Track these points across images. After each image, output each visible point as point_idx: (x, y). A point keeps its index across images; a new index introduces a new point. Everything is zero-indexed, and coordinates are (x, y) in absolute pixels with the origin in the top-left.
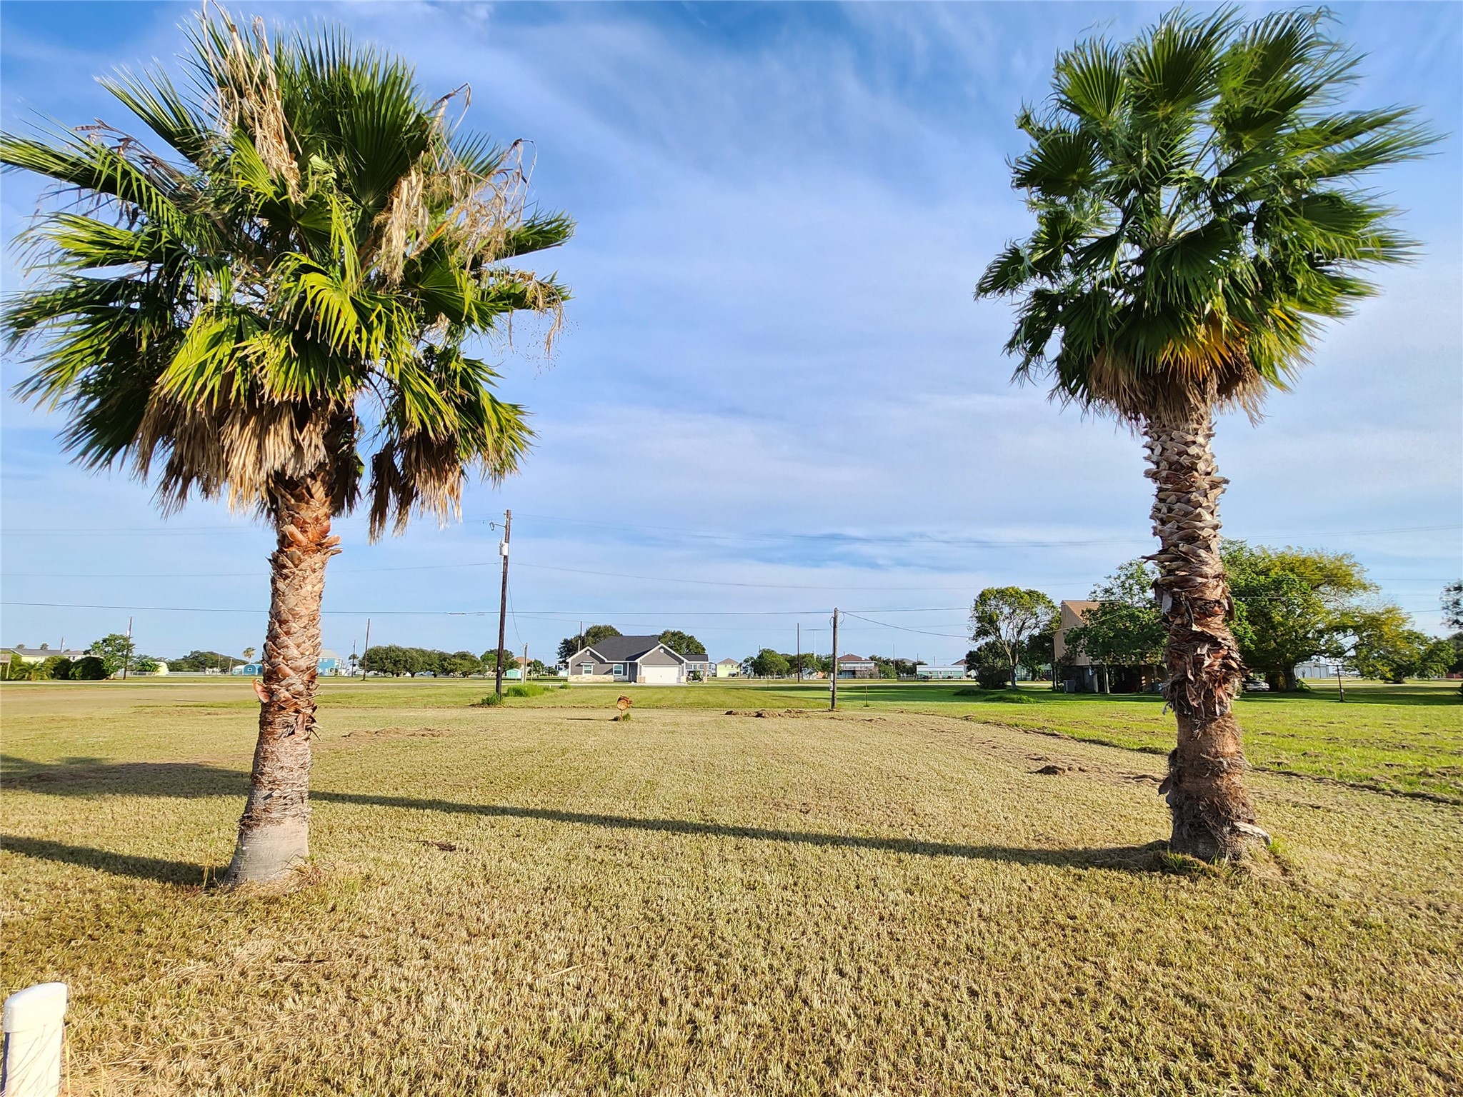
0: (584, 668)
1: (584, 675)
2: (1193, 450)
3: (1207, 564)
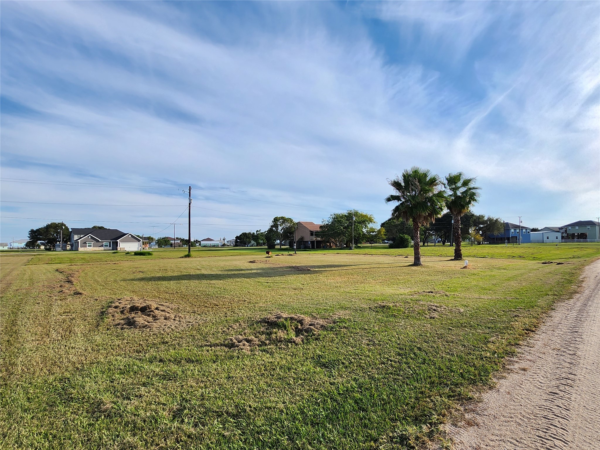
1: (88, 247)
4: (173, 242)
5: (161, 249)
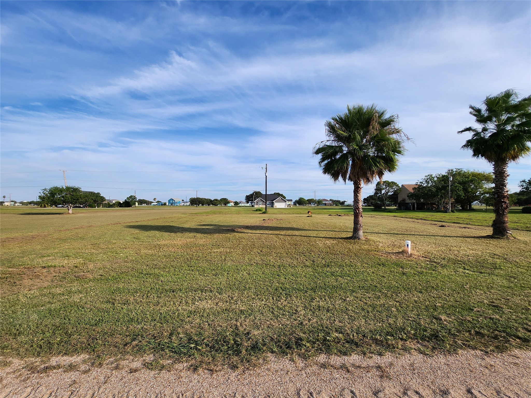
0: (259, 204)
2: (505, 170)
3: (505, 189)
4: (327, 202)
5: (318, 207)
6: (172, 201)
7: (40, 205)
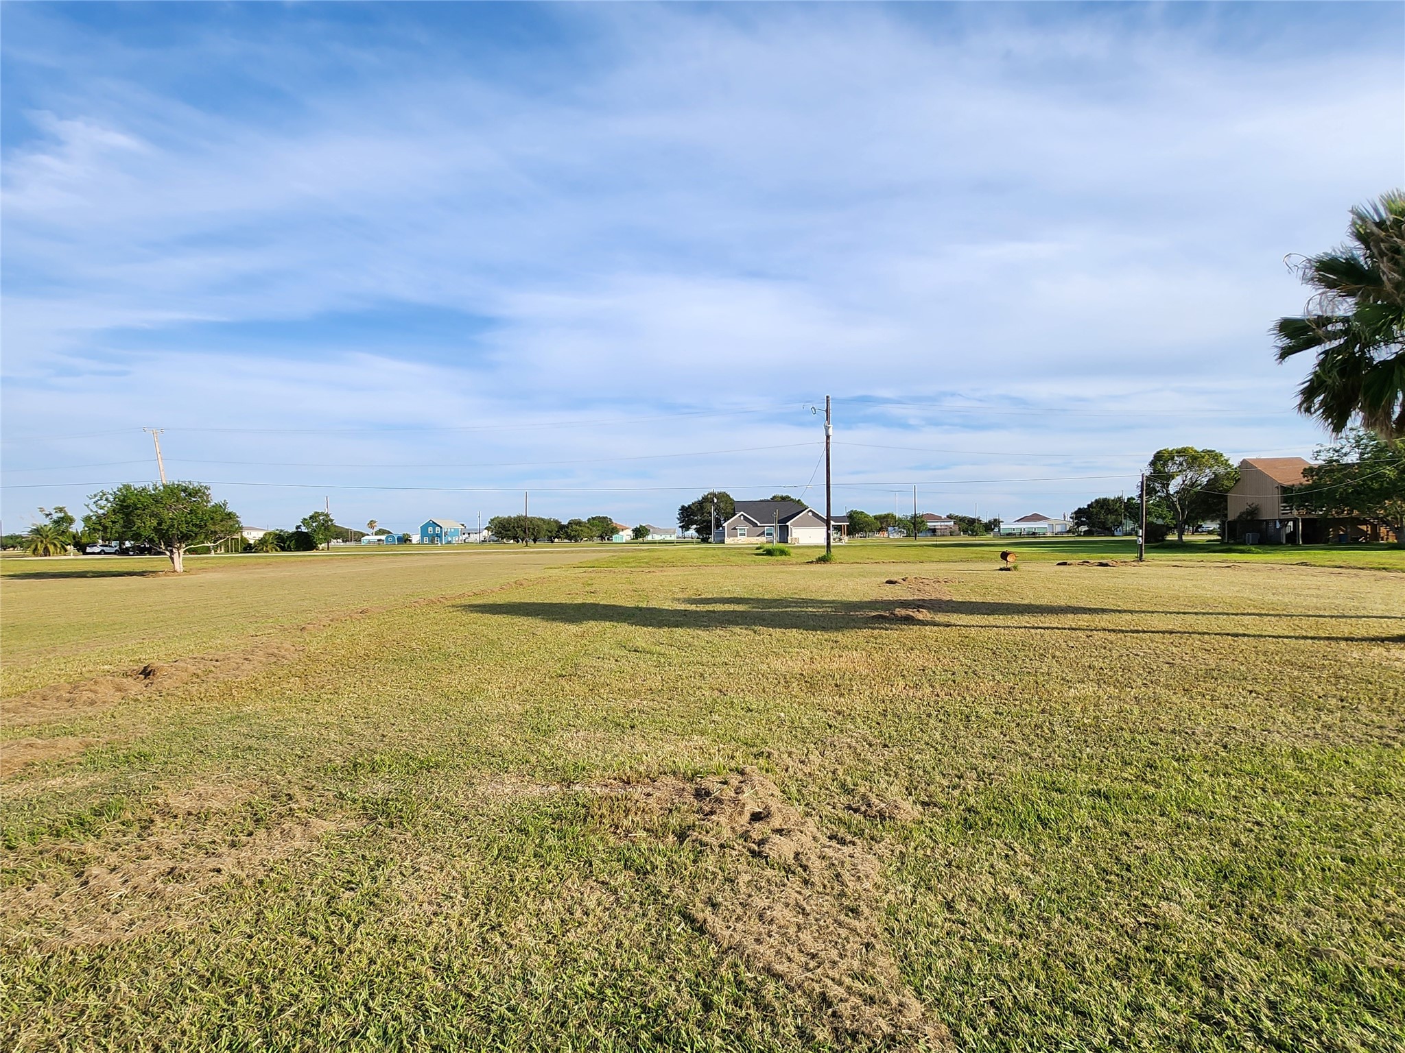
0: (739, 532)
1: (739, 537)
4: (937, 525)
5: (911, 540)
6: (434, 530)
7: (33, 547)
